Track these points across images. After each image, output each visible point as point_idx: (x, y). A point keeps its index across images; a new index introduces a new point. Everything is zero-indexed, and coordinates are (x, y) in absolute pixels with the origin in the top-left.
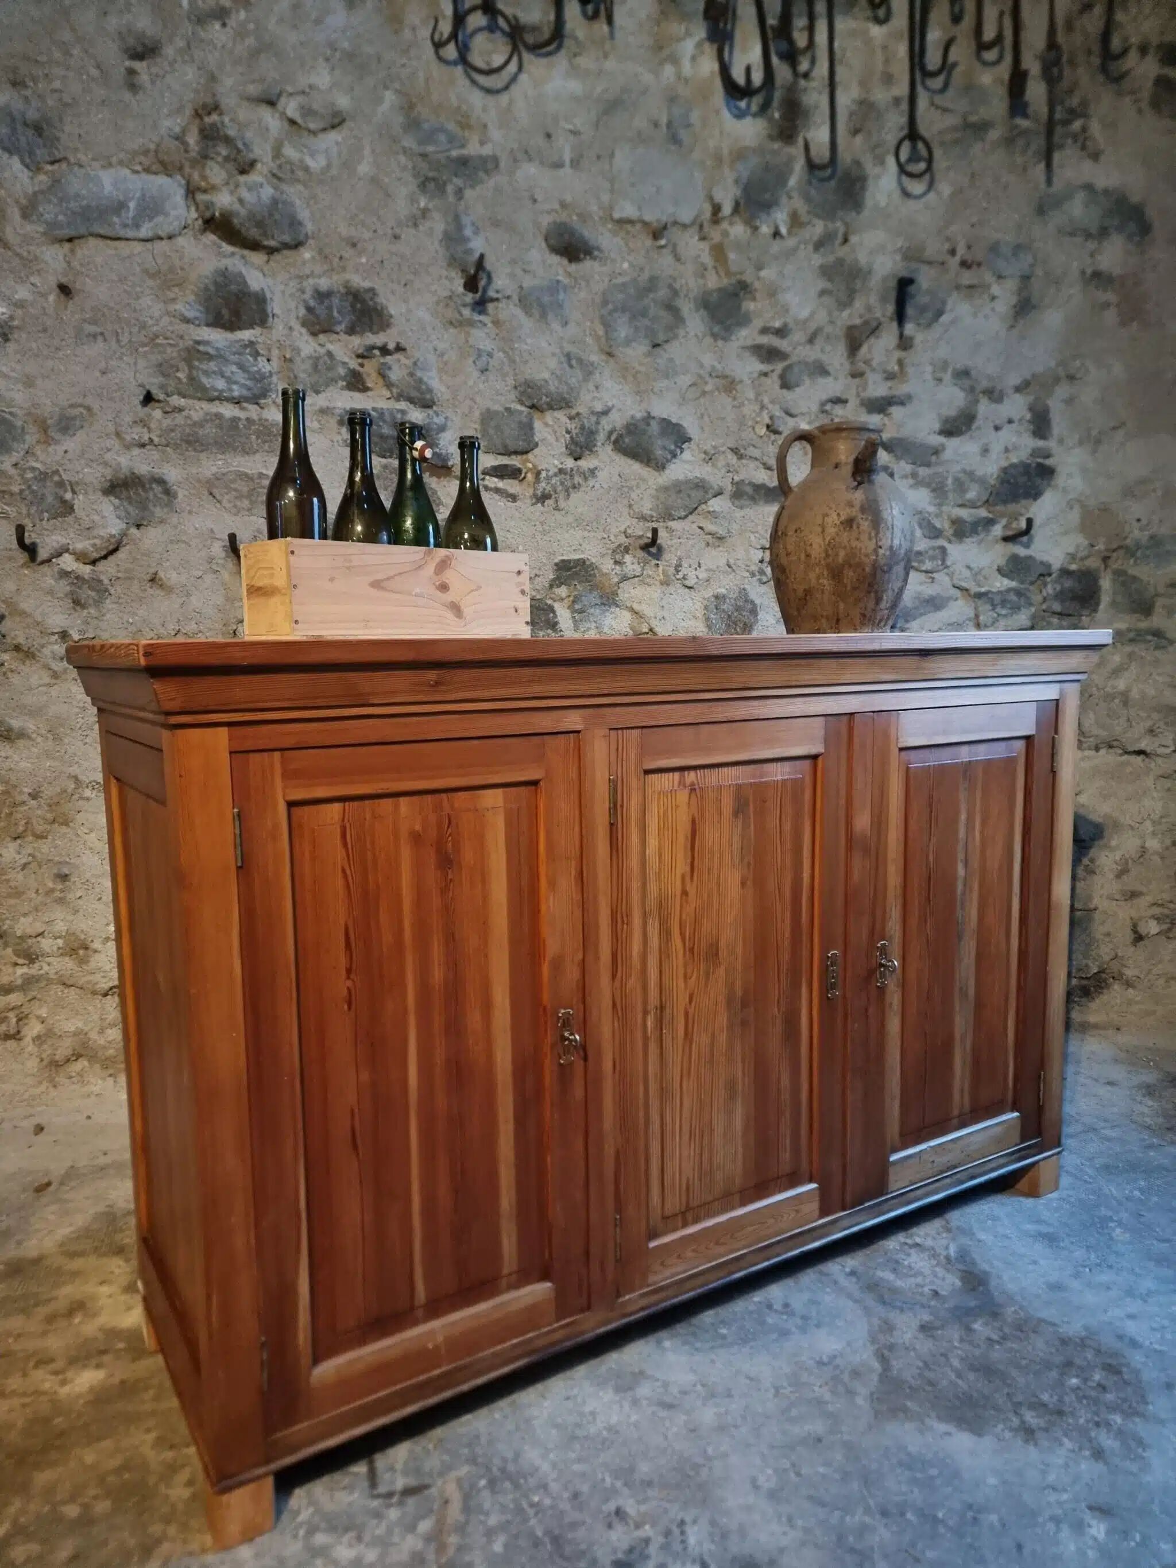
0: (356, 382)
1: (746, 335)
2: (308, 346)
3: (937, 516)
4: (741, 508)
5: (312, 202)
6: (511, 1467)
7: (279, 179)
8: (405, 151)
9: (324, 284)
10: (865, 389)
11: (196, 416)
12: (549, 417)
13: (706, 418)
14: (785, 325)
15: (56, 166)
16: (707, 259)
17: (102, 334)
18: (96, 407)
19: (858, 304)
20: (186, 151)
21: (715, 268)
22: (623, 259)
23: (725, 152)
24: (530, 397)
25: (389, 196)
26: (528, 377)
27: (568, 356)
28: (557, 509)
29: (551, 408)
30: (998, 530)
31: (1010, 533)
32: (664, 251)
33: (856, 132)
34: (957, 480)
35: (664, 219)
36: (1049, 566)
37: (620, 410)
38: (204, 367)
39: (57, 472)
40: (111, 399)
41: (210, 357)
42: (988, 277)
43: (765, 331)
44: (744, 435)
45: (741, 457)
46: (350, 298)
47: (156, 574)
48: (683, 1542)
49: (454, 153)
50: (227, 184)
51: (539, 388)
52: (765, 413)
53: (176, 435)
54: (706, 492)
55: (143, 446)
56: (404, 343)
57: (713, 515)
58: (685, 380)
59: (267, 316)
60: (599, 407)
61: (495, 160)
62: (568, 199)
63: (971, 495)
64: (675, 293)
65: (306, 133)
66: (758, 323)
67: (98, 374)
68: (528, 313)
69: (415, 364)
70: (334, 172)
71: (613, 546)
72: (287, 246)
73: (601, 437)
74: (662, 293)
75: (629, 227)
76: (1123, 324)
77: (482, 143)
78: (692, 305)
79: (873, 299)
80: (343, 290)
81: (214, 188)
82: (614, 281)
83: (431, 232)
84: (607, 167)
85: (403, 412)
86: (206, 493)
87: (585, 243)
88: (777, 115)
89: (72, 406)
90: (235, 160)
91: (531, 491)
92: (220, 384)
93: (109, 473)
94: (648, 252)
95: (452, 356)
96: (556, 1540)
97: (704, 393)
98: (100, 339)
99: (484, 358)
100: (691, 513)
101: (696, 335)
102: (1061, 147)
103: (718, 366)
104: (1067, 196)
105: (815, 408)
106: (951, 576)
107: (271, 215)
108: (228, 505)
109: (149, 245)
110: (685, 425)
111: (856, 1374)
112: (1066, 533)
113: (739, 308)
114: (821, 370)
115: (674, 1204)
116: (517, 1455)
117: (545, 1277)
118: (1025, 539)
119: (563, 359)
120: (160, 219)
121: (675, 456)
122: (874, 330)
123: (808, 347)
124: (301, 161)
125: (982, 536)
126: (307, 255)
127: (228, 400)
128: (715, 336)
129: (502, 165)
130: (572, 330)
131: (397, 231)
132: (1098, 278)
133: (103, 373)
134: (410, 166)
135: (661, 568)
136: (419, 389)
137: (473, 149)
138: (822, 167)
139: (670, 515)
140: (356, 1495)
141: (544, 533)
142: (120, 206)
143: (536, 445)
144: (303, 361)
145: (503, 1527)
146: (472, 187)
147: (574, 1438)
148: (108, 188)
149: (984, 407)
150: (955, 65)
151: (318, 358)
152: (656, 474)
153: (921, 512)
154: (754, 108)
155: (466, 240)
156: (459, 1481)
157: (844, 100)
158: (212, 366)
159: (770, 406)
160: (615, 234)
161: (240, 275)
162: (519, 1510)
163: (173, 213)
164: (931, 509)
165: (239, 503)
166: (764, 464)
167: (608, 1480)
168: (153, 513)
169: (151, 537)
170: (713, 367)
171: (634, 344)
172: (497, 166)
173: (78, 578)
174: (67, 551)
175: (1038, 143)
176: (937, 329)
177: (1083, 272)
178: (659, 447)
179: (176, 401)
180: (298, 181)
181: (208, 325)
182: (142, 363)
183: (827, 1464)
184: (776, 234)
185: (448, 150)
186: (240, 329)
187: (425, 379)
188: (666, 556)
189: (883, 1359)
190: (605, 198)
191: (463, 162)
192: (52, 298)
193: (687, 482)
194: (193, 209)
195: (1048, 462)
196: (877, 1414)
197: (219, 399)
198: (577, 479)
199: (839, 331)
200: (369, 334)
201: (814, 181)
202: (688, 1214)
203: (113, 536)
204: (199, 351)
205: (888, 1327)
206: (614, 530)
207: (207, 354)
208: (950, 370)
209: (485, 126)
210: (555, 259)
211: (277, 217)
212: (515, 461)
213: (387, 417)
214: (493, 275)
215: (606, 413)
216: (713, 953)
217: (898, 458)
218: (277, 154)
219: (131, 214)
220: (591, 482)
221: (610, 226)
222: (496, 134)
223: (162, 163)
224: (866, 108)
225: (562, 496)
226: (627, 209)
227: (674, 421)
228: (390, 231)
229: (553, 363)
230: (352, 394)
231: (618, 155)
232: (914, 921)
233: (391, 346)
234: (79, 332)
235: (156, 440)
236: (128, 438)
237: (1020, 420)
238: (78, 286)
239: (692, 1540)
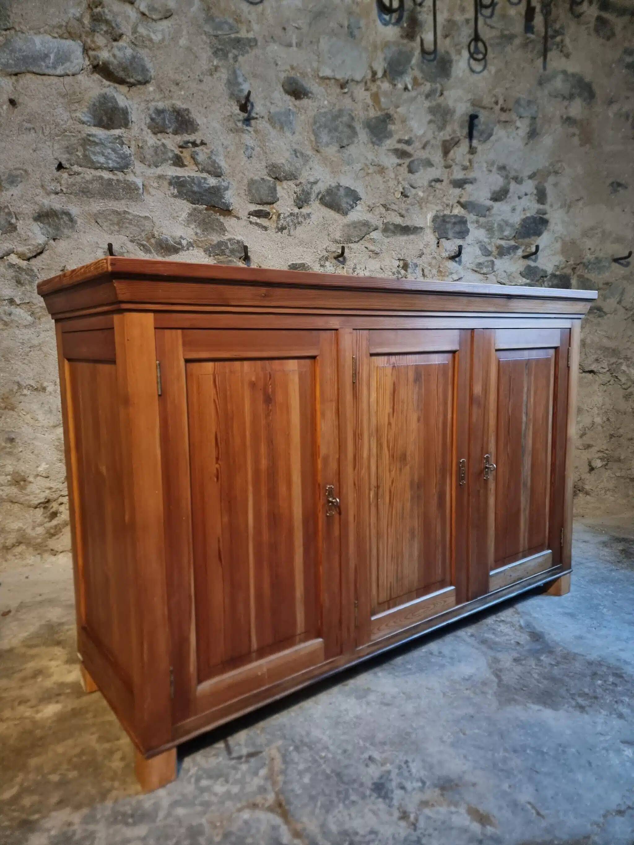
0: (178, 162)
1: (390, 143)
2: (151, 140)
3: (489, 244)
4: (388, 237)
5: (154, 59)
6: (306, 740)
7: (136, 45)
8: (206, 33)
9: (161, 105)
10: (452, 174)
11: (88, 177)
12: (285, 184)
13: (369, 187)
14: (411, 138)
15: (8, 32)
16: (369, 101)
17: (33, 128)
18: (30, 170)
19: (449, 129)
20: (83, 27)
21: (373, 105)
22: (325, 99)
23: (379, 43)
24: (274, 172)
25: (196, 57)
26: (274, 162)
27: (295, 151)
28: (289, 235)
29: (286, 179)
30: (520, 252)
31: (526, 254)
32: (346, 96)
33: (446, 36)
34: (499, 225)
35: (347, 78)
36: (545, 272)
37: (323, 182)
38: (92, 149)
39: (7, 207)
40: (40, 166)
41: (96, 144)
42: (514, 117)
43: (400, 141)
44: (389, 197)
45: (387, 209)
46: (175, 114)
47: (65, 267)
48: (409, 771)
49: (233, 36)
50: (106, 46)
51: (280, 168)
52: (400, 185)
53: (76, 188)
54: (369, 228)
55: (57, 193)
56: (205, 141)
57: (373, 240)
58: (358, 166)
59: (129, 122)
60: (312, 180)
61: (255, 40)
62: (295, 65)
63: (506, 233)
64: (353, 119)
65: (151, 21)
66: (396, 137)
67: (31, 151)
68: (274, 127)
69: (212, 152)
70: (166, 43)
71: (320, 257)
72: (139, 83)
73: (313, 196)
74: (345, 119)
75: (327, 81)
76: (581, 145)
77: (248, 31)
78: (361, 126)
79: (456, 127)
80: (171, 109)
81: (99, 48)
82: (320, 110)
83: (220, 79)
84: (316, 48)
85: (205, 179)
86: (93, 221)
87: (305, 89)
88: (405, 25)
89: (15, 169)
90: (111, 33)
91: (275, 225)
92: (102, 160)
93: (37, 208)
94: (338, 95)
95: (232, 148)
96: (339, 775)
97: (368, 174)
98: (32, 131)
99: (250, 151)
100: (361, 239)
101: (364, 143)
102: (551, 50)
103: (375, 160)
104: (554, 76)
105: (426, 184)
106: (496, 276)
107: (131, 64)
108: (105, 228)
109: (61, 79)
110: (358, 190)
111: (484, 683)
112: (553, 255)
113: (386, 128)
114: (429, 164)
115: (383, 596)
116: (308, 734)
117: (318, 636)
118: (533, 257)
119: (293, 153)
120: (68, 64)
121: (353, 208)
122: (457, 143)
123: (422, 151)
124: (148, 35)
125: (512, 255)
126: (151, 89)
127: (106, 169)
128: (373, 143)
129: (259, 44)
130: (297, 137)
131: (201, 77)
132: (568, 121)
133: (34, 151)
134: (208, 42)
135: (345, 269)
136: (213, 166)
137: (243, 34)
138: (429, 53)
139: (351, 240)
140: (221, 759)
141: (283, 248)
142: (47, 56)
143: (278, 200)
144: (149, 148)
145: (308, 770)
146: (243, 55)
147: (337, 724)
148: (38, 46)
149: (513, 186)
150: (497, 4)
151: (157, 147)
152: (343, 217)
153: (481, 242)
154: (393, 21)
155: (239, 84)
156: (279, 749)
157: (440, 19)
158: (97, 149)
159: (403, 182)
160: (320, 85)
161: (114, 96)
162: (315, 761)
163: (76, 61)
164: (486, 240)
165: (112, 228)
166: (399, 213)
167: (361, 743)
168: (63, 232)
169: (62, 245)
170: (373, 160)
171: (330, 146)
172: (256, 44)
173: (19, 268)
174: (13, 252)
175: (540, 47)
176: (488, 145)
177: (562, 117)
178: (344, 202)
179: (76, 168)
180: (146, 47)
181: (95, 126)
182: (56, 146)
183: (479, 728)
184: (406, 89)
185: (230, 34)
186: (113, 128)
187: (217, 161)
188: (348, 263)
189: (498, 676)
190: (315, 65)
191: (238, 41)
192: (5, 107)
193: (359, 222)
194: (87, 59)
195: (545, 217)
196: (500, 702)
197: (101, 168)
198: (300, 219)
199: (439, 143)
200: (186, 135)
201: (425, 61)
202: (391, 602)
203: (40, 244)
204: (89, 140)
205: (496, 660)
206: (320, 248)
207: (94, 142)
208: (495, 166)
209: (250, 22)
210: (288, 97)
211: (135, 65)
212: (266, 208)
213: (196, 181)
214: (254, 104)
215: (315, 183)
216: (403, 458)
217: (469, 212)
218: (135, 31)
219: (51, 61)
220: (308, 221)
221: (317, 80)
222: (256, 27)
223: (69, 33)
224: (451, 23)
225: (292, 228)
226: (327, 72)
227: (352, 188)
228: (197, 77)
229: (287, 155)
230: (175, 168)
231: (321, 41)
232: (501, 445)
233: (198, 142)
234: (20, 127)
235: (64, 190)
236: (48, 188)
237: (531, 194)
238: (20, 100)
239: (414, 771)
